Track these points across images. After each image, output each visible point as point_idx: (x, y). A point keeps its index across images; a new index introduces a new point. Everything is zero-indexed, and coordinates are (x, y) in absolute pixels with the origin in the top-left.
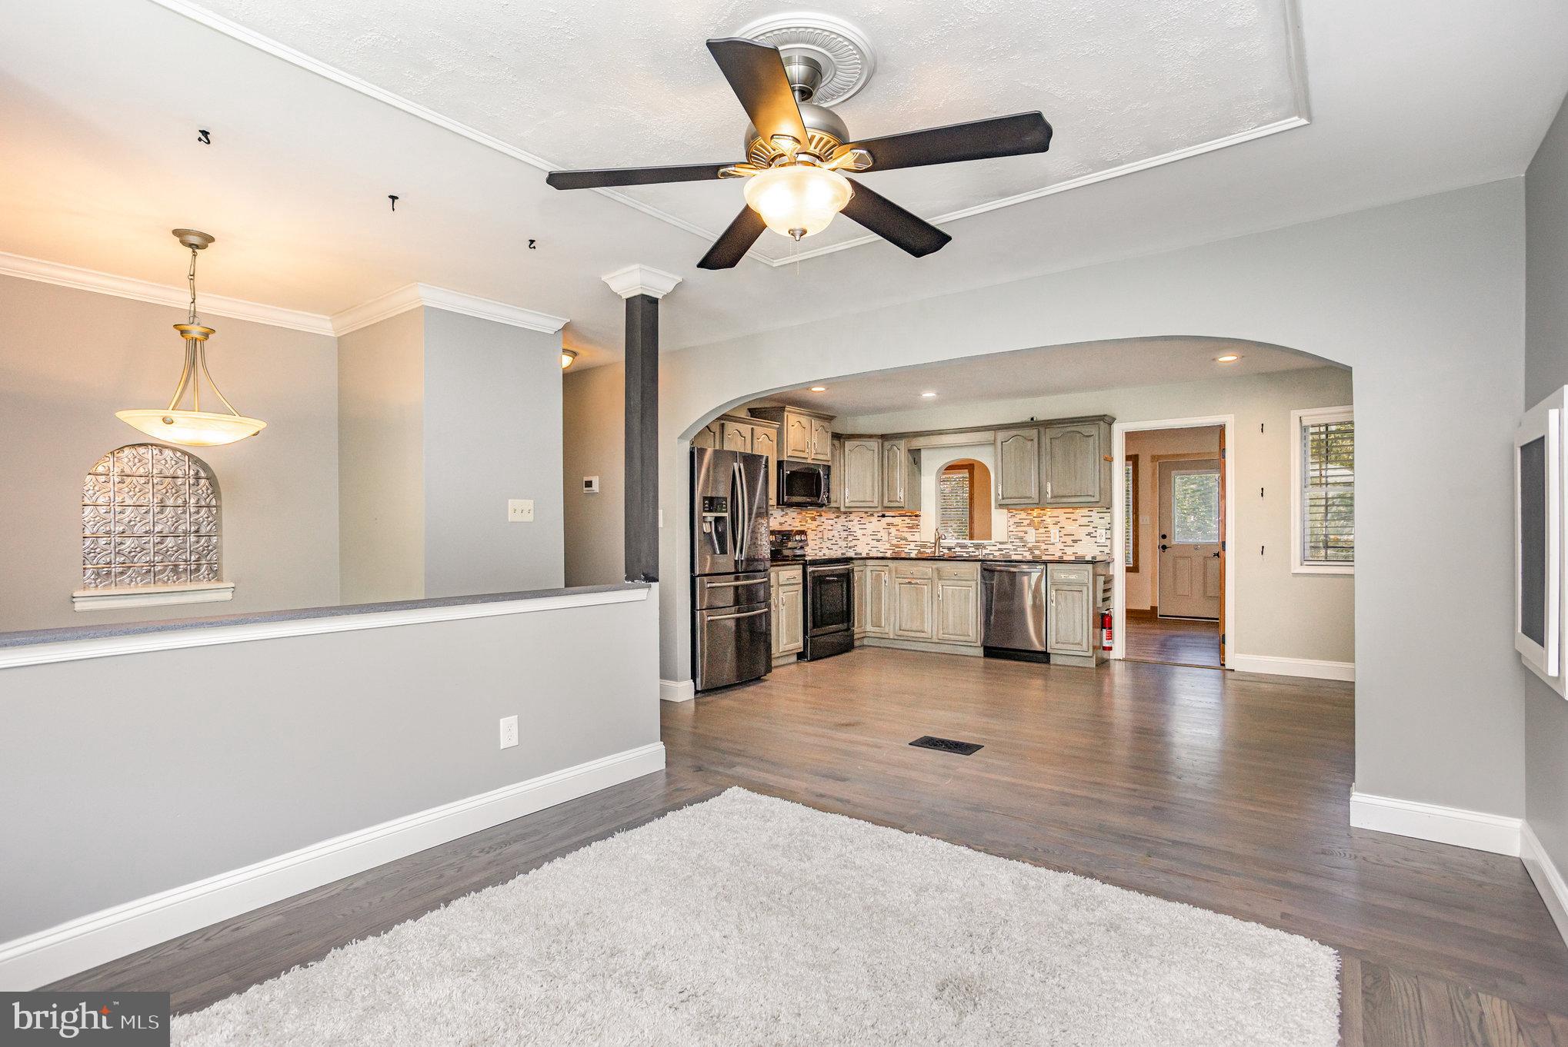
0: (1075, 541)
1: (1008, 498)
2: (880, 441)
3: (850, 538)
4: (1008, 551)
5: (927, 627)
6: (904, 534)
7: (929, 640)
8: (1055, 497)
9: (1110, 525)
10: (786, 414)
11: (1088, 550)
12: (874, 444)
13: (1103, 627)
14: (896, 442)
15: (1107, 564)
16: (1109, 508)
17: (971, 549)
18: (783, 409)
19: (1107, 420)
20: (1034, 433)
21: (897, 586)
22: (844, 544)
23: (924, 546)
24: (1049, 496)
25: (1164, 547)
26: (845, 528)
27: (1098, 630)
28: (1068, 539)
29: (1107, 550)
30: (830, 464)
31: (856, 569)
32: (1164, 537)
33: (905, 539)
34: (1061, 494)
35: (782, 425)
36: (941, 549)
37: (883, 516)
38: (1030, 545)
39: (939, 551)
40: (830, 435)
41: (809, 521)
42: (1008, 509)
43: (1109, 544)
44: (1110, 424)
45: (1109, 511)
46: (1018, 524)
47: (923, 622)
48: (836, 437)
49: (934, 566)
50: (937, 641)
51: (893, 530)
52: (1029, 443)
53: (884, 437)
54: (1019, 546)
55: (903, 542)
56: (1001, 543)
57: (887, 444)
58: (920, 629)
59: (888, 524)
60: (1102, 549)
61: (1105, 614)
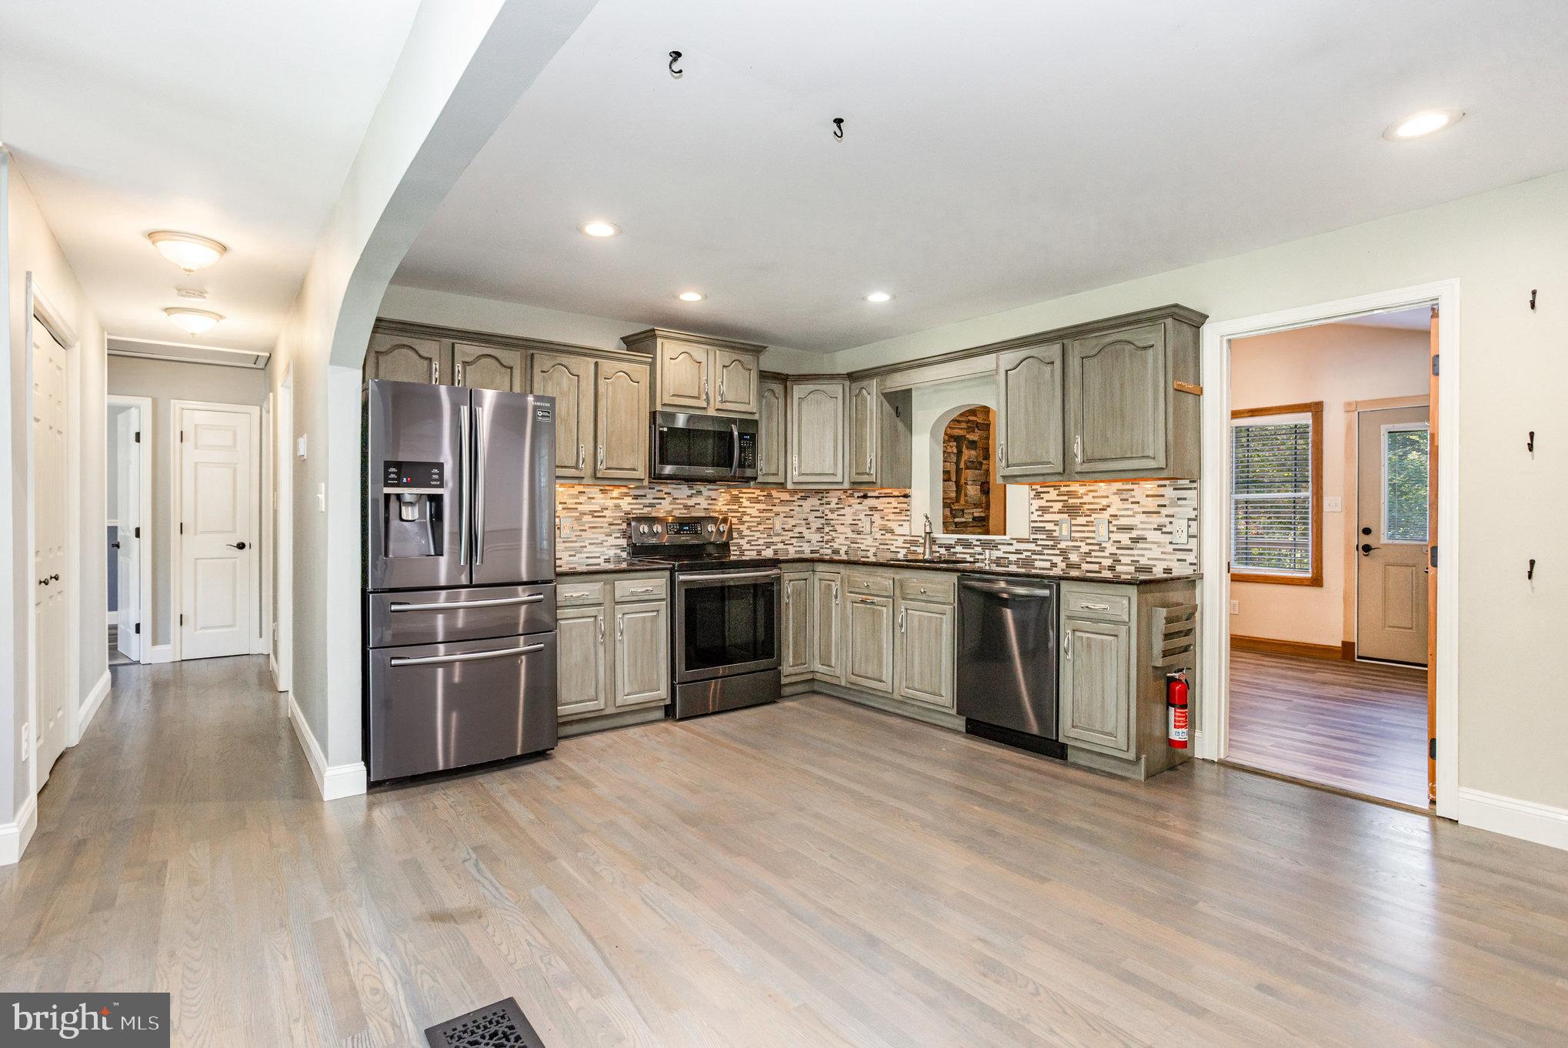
0: (1135, 540)
1: (1014, 465)
2: (847, 383)
3: (827, 529)
4: (1029, 554)
5: (886, 675)
6: (890, 524)
7: (889, 696)
8: (1090, 461)
9: (1195, 513)
10: (659, 341)
11: (1158, 558)
12: (836, 389)
13: (1169, 703)
14: (865, 383)
15: (1191, 582)
16: (1194, 482)
17: (979, 549)
18: (651, 335)
19: (1191, 321)
20: (1054, 351)
21: (849, 605)
22: (817, 537)
23: (914, 543)
24: (1079, 460)
25: (1367, 548)
26: (819, 514)
27: (1159, 709)
28: (1124, 538)
29: (1191, 558)
30: (756, 417)
31: (786, 577)
32: (1367, 531)
33: (892, 532)
34: (1097, 456)
35: (654, 358)
36: (935, 548)
37: (865, 497)
38: (1063, 545)
39: (932, 552)
40: (754, 375)
41: (746, 503)
42: (1030, 484)
43: (1195, 548)
44: (1197, 327)
45: (1194, 485)
46: (1044, 510)
47: (880, 665)
48: (765, 376)
49: (897, 577)
50: (900, 698)
51: (877, 517)
52: (1049, 368)
53: (853, 377)
54: (1045, 547)
55: (888, 536)
56: (1020, 541)
57: (856, 386)
58: (876, 676)
59: (871, 509)
60: (1181, 556)
61: (1172, 677)
